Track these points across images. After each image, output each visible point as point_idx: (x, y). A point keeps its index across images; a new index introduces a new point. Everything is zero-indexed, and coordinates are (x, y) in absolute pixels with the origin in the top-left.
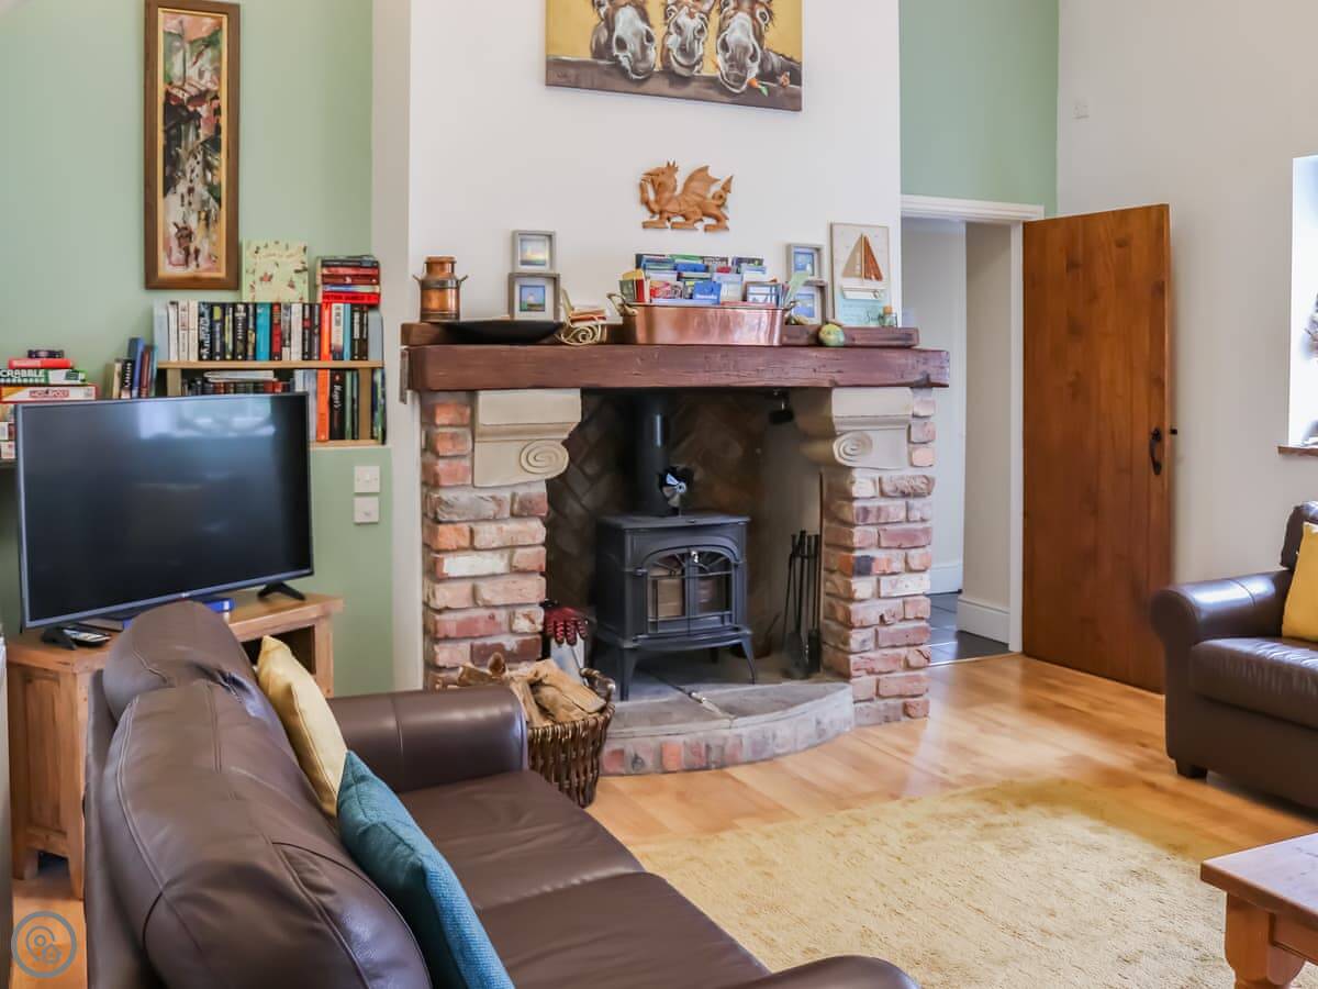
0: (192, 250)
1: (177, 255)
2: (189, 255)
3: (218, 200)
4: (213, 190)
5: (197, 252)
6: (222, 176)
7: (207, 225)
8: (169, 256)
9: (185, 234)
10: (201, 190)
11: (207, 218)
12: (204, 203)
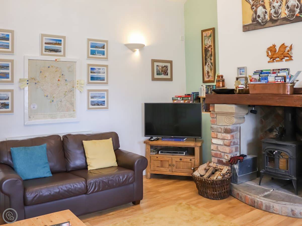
0: (209, 75)
1: (207, 76)
2: (209, 76)
3: (212, 65)
4: (212, 63)
5: (210, 75)
6: (212, 61)
7: (211, 70)
8: (206, 77)
9: (208, 72)
10: (210, 64)
11: (211, 69)
12: (211, 66)
